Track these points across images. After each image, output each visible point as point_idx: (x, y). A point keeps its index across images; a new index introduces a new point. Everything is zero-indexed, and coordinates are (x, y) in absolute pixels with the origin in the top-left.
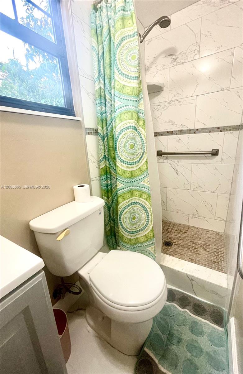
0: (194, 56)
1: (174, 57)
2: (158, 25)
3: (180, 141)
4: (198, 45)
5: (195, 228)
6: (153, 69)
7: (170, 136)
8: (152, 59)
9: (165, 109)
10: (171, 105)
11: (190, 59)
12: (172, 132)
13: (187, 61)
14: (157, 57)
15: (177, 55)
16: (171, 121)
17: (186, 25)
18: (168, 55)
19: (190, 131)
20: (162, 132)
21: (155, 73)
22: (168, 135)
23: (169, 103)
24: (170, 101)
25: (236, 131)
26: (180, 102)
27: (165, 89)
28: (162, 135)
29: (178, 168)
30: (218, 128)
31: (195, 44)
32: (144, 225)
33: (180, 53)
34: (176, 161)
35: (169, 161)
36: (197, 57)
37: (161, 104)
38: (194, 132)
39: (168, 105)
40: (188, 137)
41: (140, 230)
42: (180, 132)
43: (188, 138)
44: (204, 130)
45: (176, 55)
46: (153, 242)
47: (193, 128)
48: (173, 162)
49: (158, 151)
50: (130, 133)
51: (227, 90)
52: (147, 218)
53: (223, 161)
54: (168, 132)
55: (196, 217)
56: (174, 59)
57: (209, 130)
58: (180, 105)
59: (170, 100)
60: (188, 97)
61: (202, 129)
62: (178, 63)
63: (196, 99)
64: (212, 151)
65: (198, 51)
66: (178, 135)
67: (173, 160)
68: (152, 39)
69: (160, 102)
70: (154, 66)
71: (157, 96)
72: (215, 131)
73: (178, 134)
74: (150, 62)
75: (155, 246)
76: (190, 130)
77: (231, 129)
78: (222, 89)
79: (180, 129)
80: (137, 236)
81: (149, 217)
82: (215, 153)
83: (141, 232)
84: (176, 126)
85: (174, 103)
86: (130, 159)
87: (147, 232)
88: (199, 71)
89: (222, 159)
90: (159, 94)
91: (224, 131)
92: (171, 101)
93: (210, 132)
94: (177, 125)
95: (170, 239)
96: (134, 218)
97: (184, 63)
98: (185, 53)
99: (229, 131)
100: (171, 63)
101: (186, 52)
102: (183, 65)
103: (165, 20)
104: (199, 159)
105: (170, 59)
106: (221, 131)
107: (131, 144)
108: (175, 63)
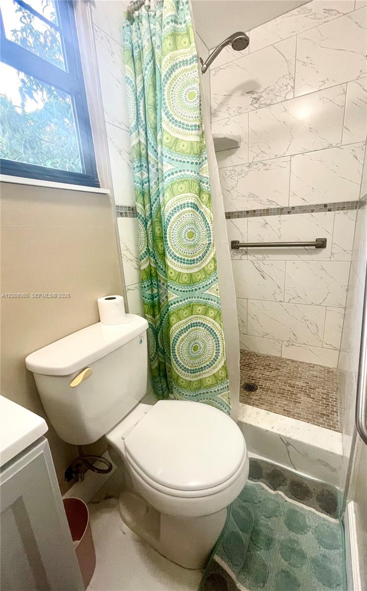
0: (286, 95)
1: (255, 96)
2: (230, 46)
3: (266, 225)
4: (292, 78)
5: (293, 361)
6: (223, 114)
7: (250, 219)
8: (220, 99)
9: (243, 175)
10: (251, 169)
11: (279, 99)
12: (255, 211)
13: (275, 102)
14: (229, 96)
15: (258, 91)
16: (252, 195)
17: (274, 47)
18: (247, 93)
19: (281, 211)
20: (239, 212)
21: (227, 119)
22: (248, 217)
23: (249, 166)
24: (250, 164)
25: (352, 211)
26: (265, 165)
27: (242, 144)
28: (238, 217)
29: (263, 268)
30: (325, 206)
31: (288, 77)
32: (212, 359)
33: (265, 90)
34: (260, 256)
35: (250, 257)
36: (290, 96)
37: (236, 169)
38: (288, 212)
39: (246, 169)
40: (280, 219)
41: (205, 367)
42: (267, 212)
43: (279, 221)
44: (303, 209)
45: (258, 93)
46: (226, 386)
47: (287, 206)
48: (256, 259)
49: (232, 242)
50: (187, 214)
51: (337, 147)
52: (217, 347)
53: (334, 257)
54: (247, 212)
55: (293, 345)
56: (255, 98)
57: (311, 209)
58: (266, 170)
59: (250, 161)
60: (277, 157)
61: (300, 207)
62: (262, 104)
63: (290, 161)
64: (316, 241)
65: (292, 87)
66: (263, 217)
67: (256, 256)
68: (221, 67)
69: (235, 165)
70: (224, 109)
71: (231, 155)
72: (320, 210)
73: (264, 215)
74: (219, 102)
75: (229, 391)
76: (282, 209)
77: (344, 207)
78: (330, 146)
79: (266, 207)
80: (201, 377)
81: (219, 346)
82: (321, 244)
83: (207, 370)
84: (260, 202)
85: (256, 166)
86: (188, 254)
87: (217, 370)
88: (294, 118)
89: (332, 254)
90: (234, 153)
91: (334, 210)
92: (252, 164)
93: (313, 211)
94: (261, 200)
95: (253, 380)
96: (195, 348)
97: (270, 105)
98: (272, 90)
99: (342, 210)
100: (251, 104)
101: (273, 88)
102: (270, 108)
103: (241, 39)
104: (297, 255)
105: (249, 98)
106: (330, 210)
107: (189, 231)
108: (257, 105)
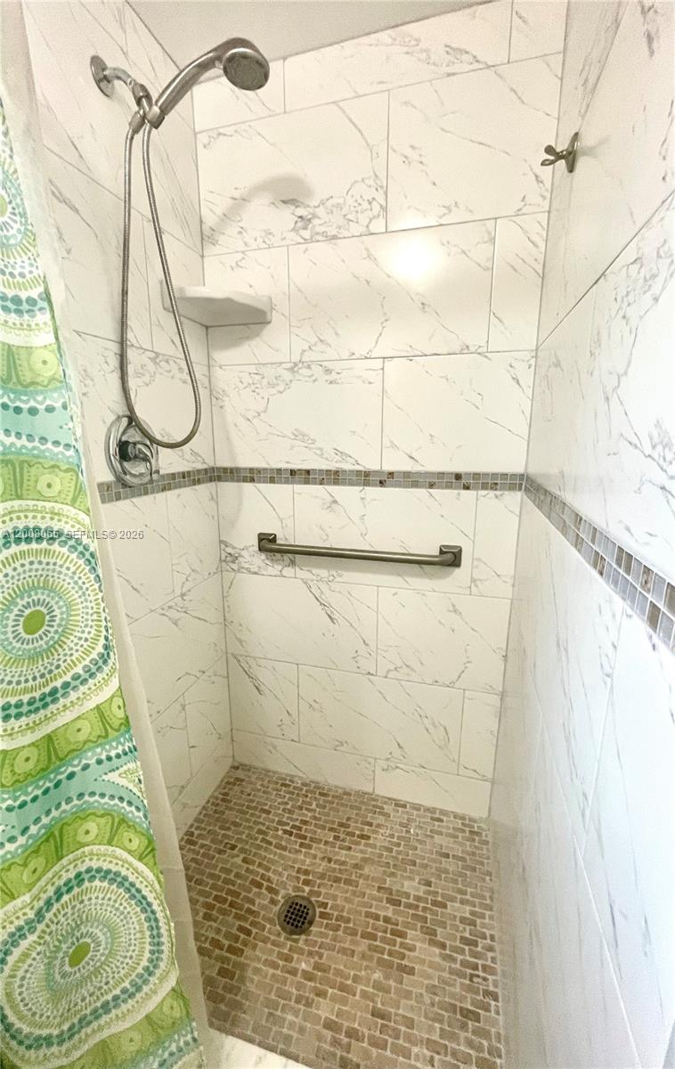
0: (370, 222)
1: (301, 211)
3: (334, 505)
4: (381, 187)
6: (229, 240)
7: (299, 488)
9: (281, 388)
10: (297, 377)
11: (356, 229)
12: (308, 472)
15: (311, 204)
16: (299, 435)
17: (340, 108)
18: (284, 202)
19: (365, 478)
20: (272, 470)
21: (241, 256)
22: (293, 482)
23: (291, 370)
24: (296, 364)
25: (512, 493)
28: (272, 480)
30: (458, 477)
31: (371, 182)
34: (324, 573)
35: (303, 574)
36: (378, 226)
37: (263, 370)
38: (381, 482)
39: (287, 376)
40: (362, 495)
41: (116, 998)
42: (334, 477)
43: (362, 499)
44: (410, 480)
45: (308, 206)
46: (189, 1037)
47: (376, 467)
48: (314, 578)
49: (260, 535)
50: (17, 564)
51: (479, 354)
52: (152, 937)
53: (477, 586)
54: (293, 472)
55: (397, 767)
56: (301, 217)
61: (407, 474)
62: (317, 234)
63: (383, 369)
64: (442, 552)
65: (381, 206)
66: (326, 487)
67: (315, 571)
68: (221, 130)
69: (261, 362)
70: (232, 230)
72: (449, 486)
73: (328, 484)
76: (367, 474)
77: (496, 484)
78: (465, 349)
79: (333, 466)
80: (105, 1034)
82: (451, 558)
83: (124, 1007)
84: (318, 452)
85: (309, 373)
87: (157, 999)
88: (389, 276)
89: (473, 580)
90: (258, 335)
91: (476, 488)
92: (300, 365)
93: (431, 486)
94: (321, 449)
95: (307, 883)
98: (340, 207)
99: (492, 488)
100: (293, 229)
101: (341, 201)
102: (335, 244)
103: (244, 56)
104: (400, 575)
106: (467, 488)
107: (27, 612)
108: (306, 234)
